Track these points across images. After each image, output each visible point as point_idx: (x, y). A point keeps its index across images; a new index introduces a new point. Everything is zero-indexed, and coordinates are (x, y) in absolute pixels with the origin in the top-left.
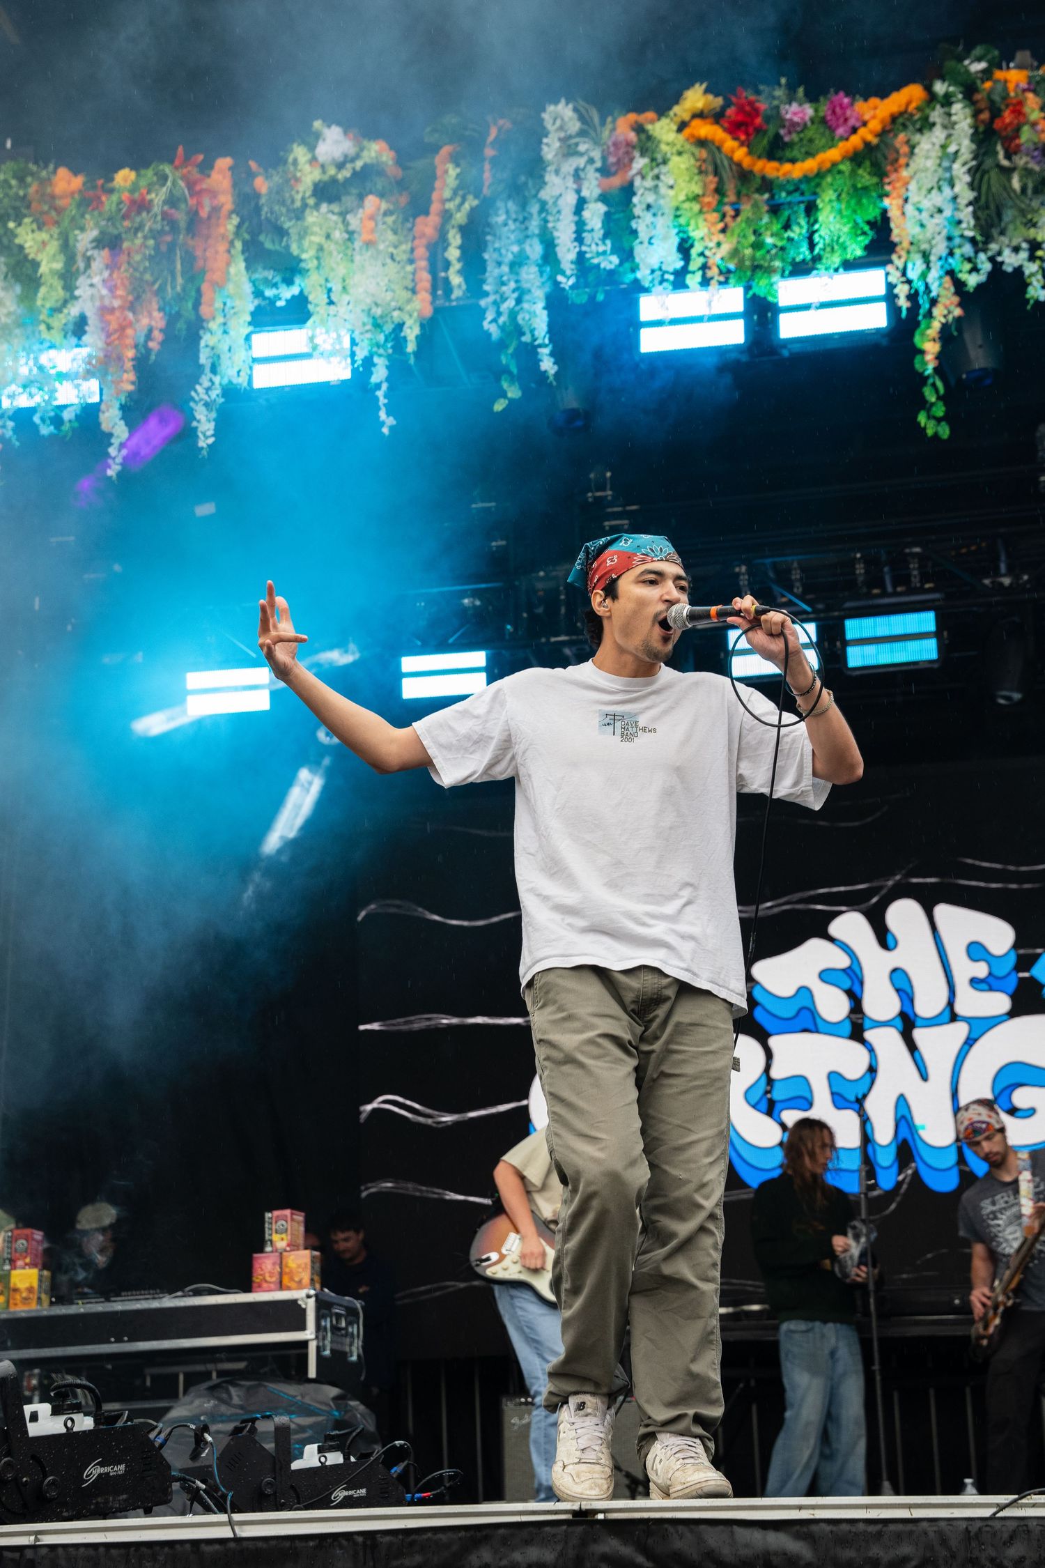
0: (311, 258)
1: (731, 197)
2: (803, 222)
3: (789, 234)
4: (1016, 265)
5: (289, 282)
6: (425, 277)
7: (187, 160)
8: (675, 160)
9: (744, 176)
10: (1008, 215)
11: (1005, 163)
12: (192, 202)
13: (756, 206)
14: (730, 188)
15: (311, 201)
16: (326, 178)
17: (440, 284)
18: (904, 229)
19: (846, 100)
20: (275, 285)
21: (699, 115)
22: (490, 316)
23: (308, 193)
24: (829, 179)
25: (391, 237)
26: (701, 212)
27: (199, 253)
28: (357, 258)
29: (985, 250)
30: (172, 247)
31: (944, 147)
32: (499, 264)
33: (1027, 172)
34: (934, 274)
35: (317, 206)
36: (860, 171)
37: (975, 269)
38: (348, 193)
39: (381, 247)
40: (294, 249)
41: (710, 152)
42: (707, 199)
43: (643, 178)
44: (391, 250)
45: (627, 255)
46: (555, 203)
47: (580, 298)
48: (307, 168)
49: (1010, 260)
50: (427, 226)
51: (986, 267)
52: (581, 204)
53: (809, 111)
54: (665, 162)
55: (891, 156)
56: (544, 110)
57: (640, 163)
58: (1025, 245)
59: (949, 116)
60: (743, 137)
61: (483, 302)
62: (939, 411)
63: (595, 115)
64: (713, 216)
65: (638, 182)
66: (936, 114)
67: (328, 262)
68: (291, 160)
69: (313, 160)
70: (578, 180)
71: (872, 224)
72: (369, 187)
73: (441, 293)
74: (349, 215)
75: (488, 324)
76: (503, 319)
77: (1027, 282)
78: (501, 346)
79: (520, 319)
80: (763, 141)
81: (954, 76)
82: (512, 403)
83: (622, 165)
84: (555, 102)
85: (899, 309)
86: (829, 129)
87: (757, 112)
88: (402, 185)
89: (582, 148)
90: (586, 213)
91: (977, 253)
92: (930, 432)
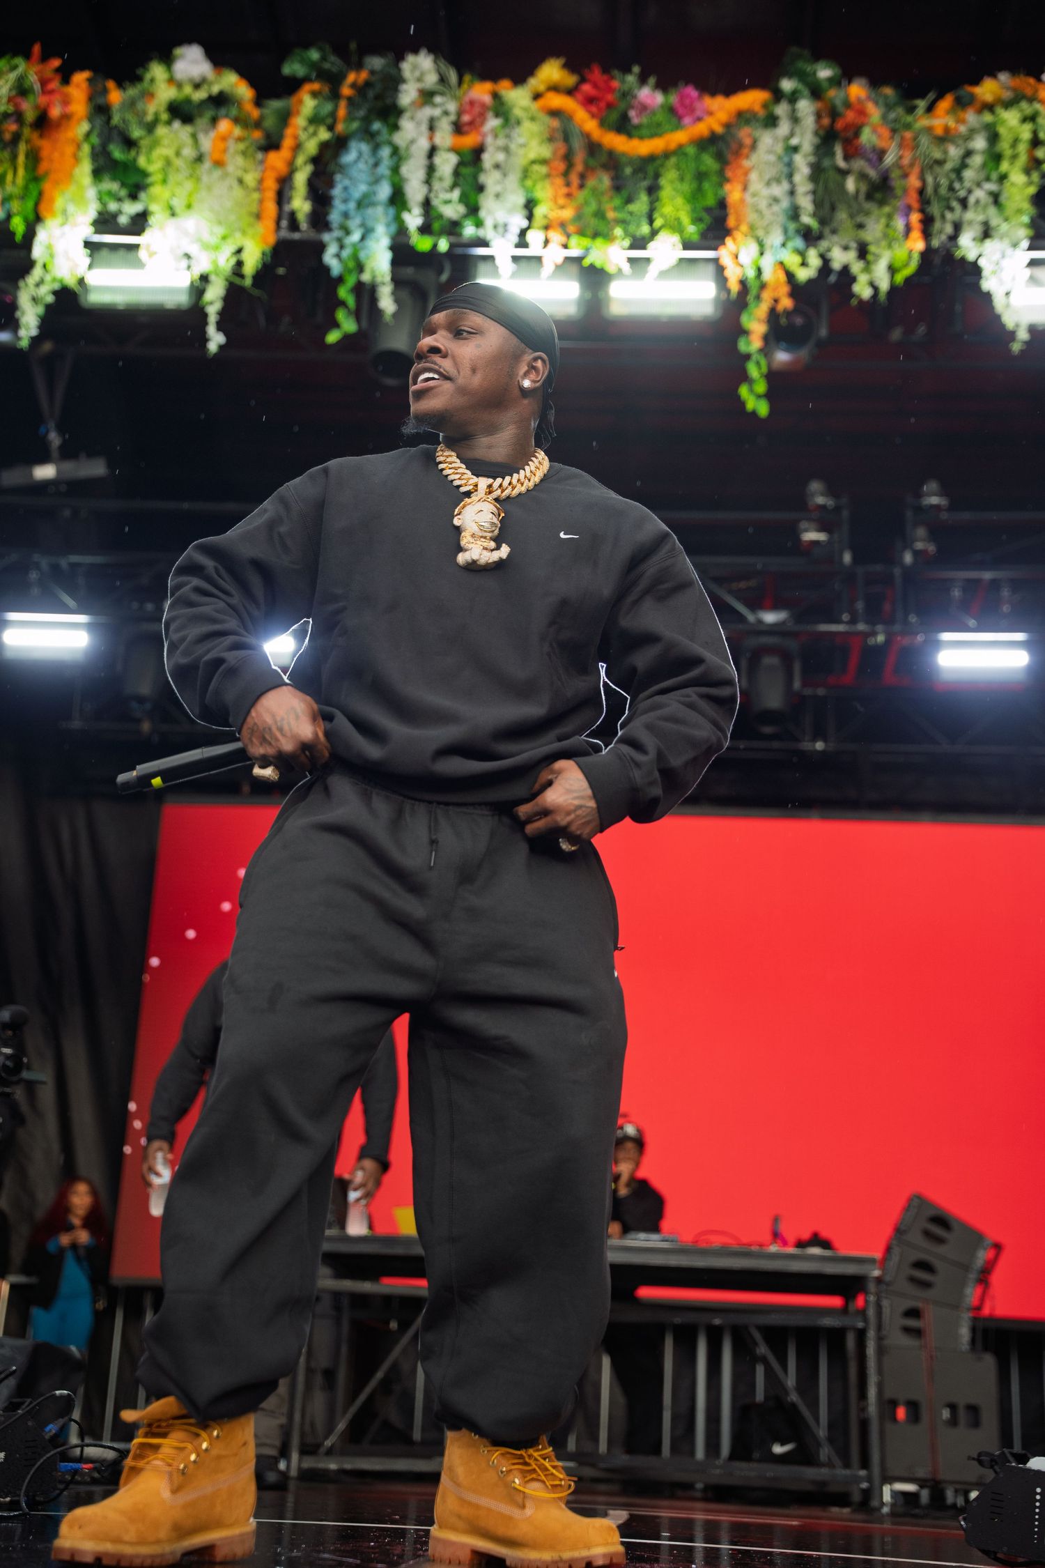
0: (158, 171)
1: (579, 167)
2: (644, 197)
3: (631, 207)
4: (845, 262)
5: (134, 197)
6: (271, 208)
7: (44, 58)
9: (593, 148)
10: (842, 216)
11: (841, 163)
12: (42, 100)
14: (579, 158)
15: (165, 116)
16: (181, 97)
17: (285, 216)
18: (741, 215)
19: (695, 94)
20: (120, 200)
21: (554, 88)
22: (332, 250)
23: (163, 108)
24: (673, 160)
25: (240, 161)
26: (548, 176)
27: (44, 153)
28: (205, 179)
29: (815, 246)
30: (16, 138)
31: (788, 138)
32: (345, 201)
33: (863, 176)
34: (768, 264)
35: (169, 123)
36: (705, 157)
37: (804, 264)
38: (201, 116)
39: (230, 168)
40: (142, 162)
41: (563, 123)
42: (556, 164)
43: (496, 136)
44: (239, 173)
45: (473, 211)
46: (407, 148)
47: (423, 244)
48: (164, 86)
49: (840, 258)
50: (277, 160)
51: (814, 261)
52: (432, 151)
53: (659, 98)
54: (518, 123)
55: (734, 146)
56: (403, 59)
57: (493, 123)
58: (854, 245)
59: (794, 111)
60: (594, 109)
61: (326, 237)
62: (761, 387)
63: (453, 76)
64: (559, 181)
65: (489, 140)
66: (781, 110)
67: (172, 178)
68: (148, 76)
69: (171, 80)
70: (432, 128)
71: (708, 210)
72: (223, 111)
73: (284, 223)
74: (201, 137)
75: (330, 258)
76: (346, 253)
77: (853, 279)
78: (340, 280)
79: (362, 255)
80: (614, 116)
81: (802, 76)
82: (347, 338)
83: (475, 124)
84: (416, 51)
85: (729, 291)
86: (676, 114)
87: (610, 90)
88: (258, 124)
89: (438, 99)
90: (437, 160)
91: (807, 248)
92: (750, 406)
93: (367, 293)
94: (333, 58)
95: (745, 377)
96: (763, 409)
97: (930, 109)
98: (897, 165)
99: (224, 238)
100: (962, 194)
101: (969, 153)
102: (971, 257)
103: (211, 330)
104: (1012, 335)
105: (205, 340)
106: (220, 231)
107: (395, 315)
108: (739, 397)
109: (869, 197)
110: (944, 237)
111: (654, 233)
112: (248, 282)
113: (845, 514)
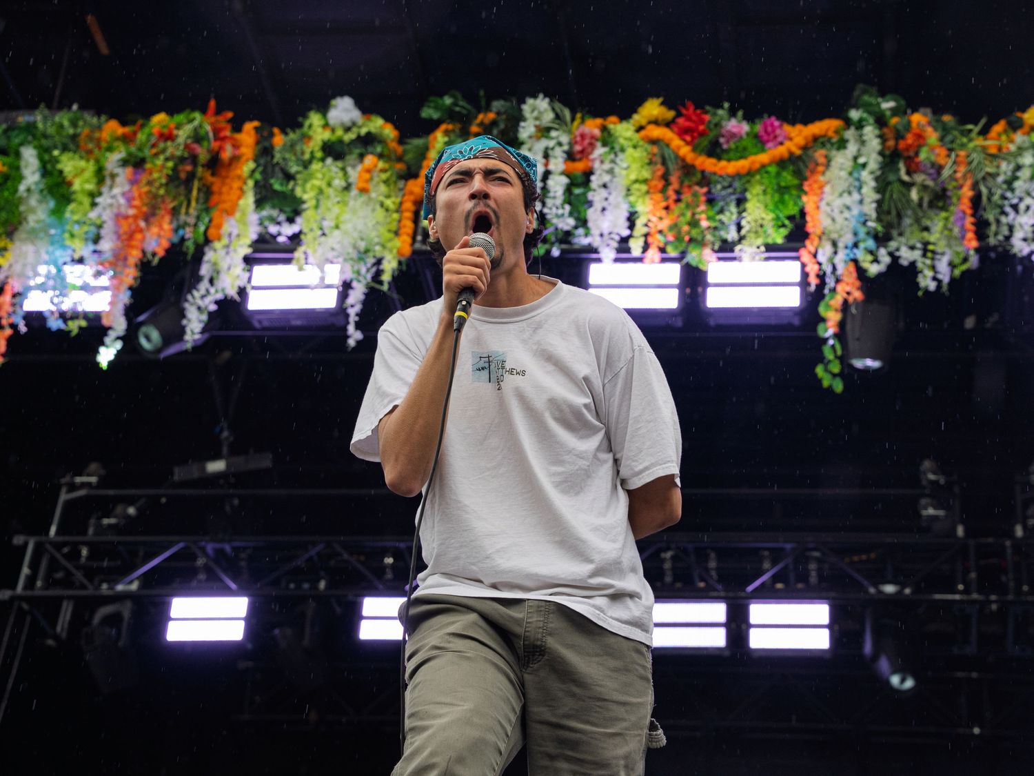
0: (311, 199)
1: (675, 185)
2: (733, 208)
3: (721, 218)
4: (912, 259)
5: (291, 220)
6: (408, 225)
7: (218, 112)
8: (630, 151)
9: (688, 169)
10: (907, 221)
11: (906, 178)
12: (215, 145)
13: (695, 195)
14: (675, 177)
15: (319, 154)
16: (334, 138)
17: (420, 231)
18: (818, 221)
19: (777, 123)
20: (279, 223)
21: (656, 122)
23: (317, 148)
24: (758, 177)
25: (383, 188)
26: (648, 192)
27: (215, 188)
28: (352, 203)
29: (885, 247)
30: (191, 177)
31: (855, 158)
33: (924, 188)
34: (841, 261)
35: (323, 160)
36: (785, 174)
37: (876, 261)
38: (351, 153)
39: (373, 195)
40: (298, 192)
41: (661, 149)
42: (654, 183)
43: (602, 162)
44: (381, 198)
45: (583, 222)
48: (320, 130)
49: (906, 256)
50: (415, 186)
51: (886, 260)
52: (547, 175)
53: (746, 127)
54: (623, 150)
55: (811, 166)
56: (524, 102)
57: (600, 151)
58: (919, 245)
59: (861, 136)
60: (688, 138)
62: (835, 368)
63: (567, 114)
64: (659, 196)
65: (597, 165)
66: (850, 134)
67: (325, 204)
68: (307, 123)
69: (326, 126)
70: (546, 156)
71: (791, 218)
72: (370, 149)
73: (419, 238)
74: (349, 169)
77: (918, 274)
80: (705, 142)
81: (867, 108)
83: (585, 153)
84: (535, 96)
85: (809, 285)
86: (761, 141)
87: (702, 122)
88: (400, 159)
89: (553, 134)
90: (550, 183)
91: (878, 247)
92: (826, 383)
94: (461, 103)
95: (821, 359)
96: (839, 386)
97: (984, 132)
98: (952, 178)
99: (366, 252)
100: (1015, 201)
101: (1019, 168)
102: (1023, 254)
103: (351, 329)
105: (346, 337)
108: (815, 375)
109: (931, 205)
110: (1001, 238)
111: (741, 239)
112: (385, 288)
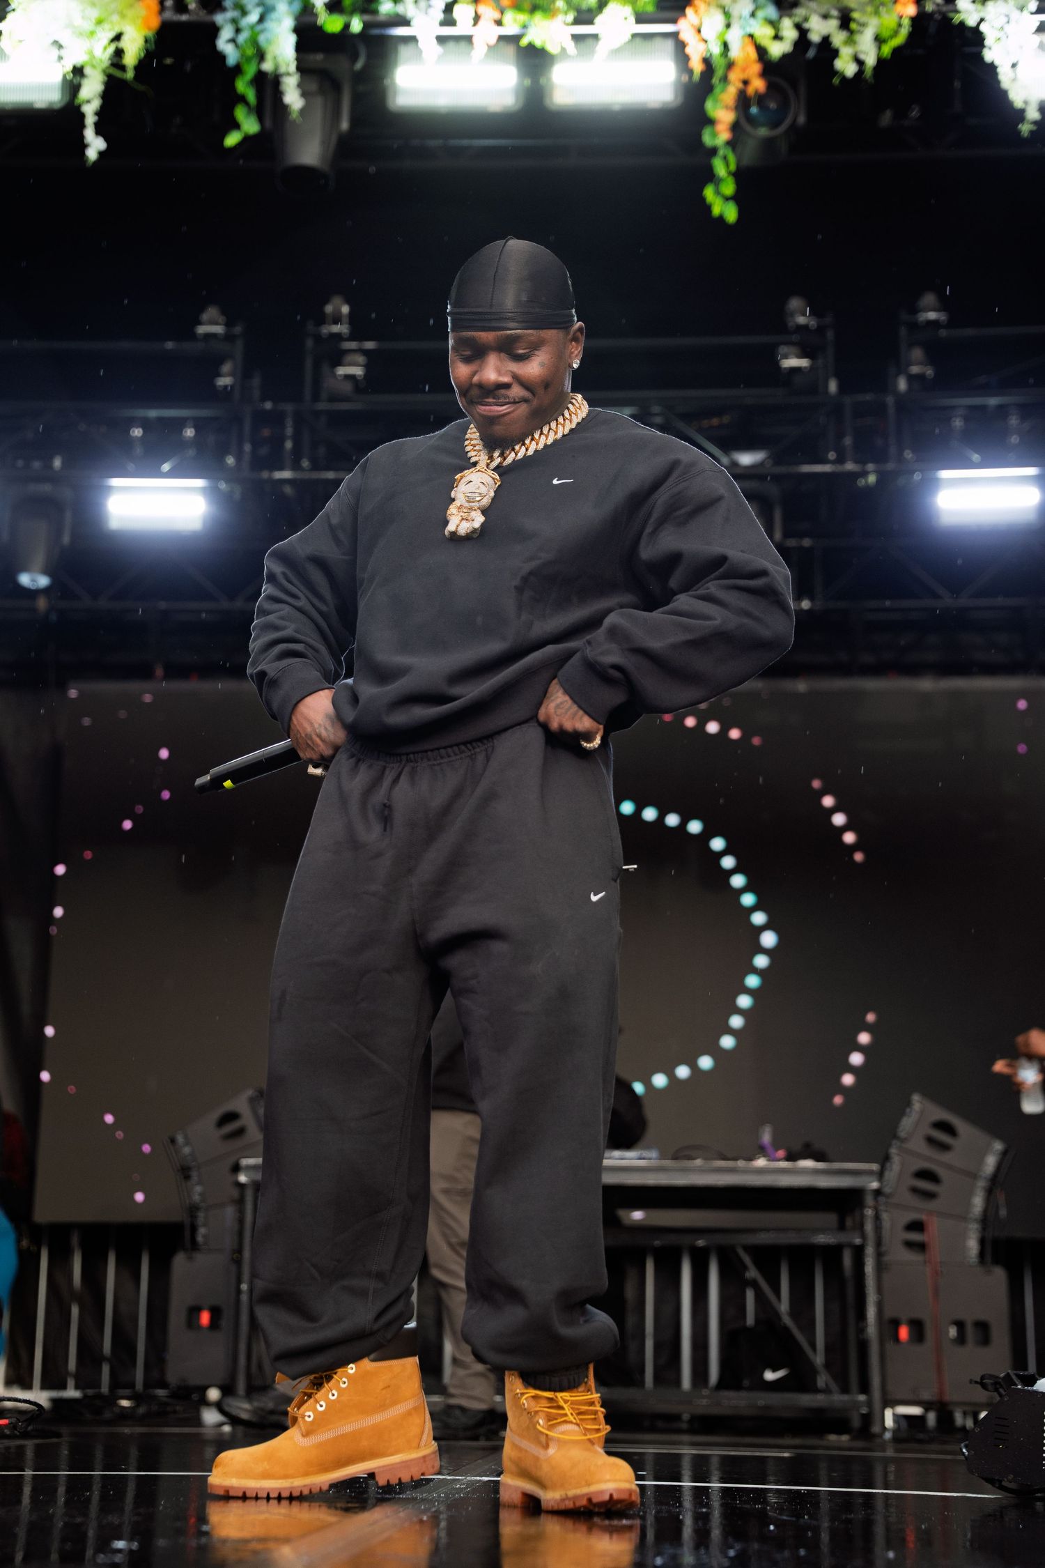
22: (226, 33)
29: (790, 16)
34: (735, 38)
37: (777, 37)
47: (332, 24)
49: (818, 28)
51: (790, 34)
58: (835, 13)
61: (219, 18)
62: (729, 188)
75: (223, 44)
76: (242, 38)
77: (835, 53)
78: (238, 70)
79: (262, 39)
82: (247, 139)
85: (691, 72)
91: (781, 17)
92: (716, 211)
93: (268, 85)
95: (709, 176)
96: (731, 213)
99: (99, 22)
102: (971, 22)
103: (89, 134)
104: (1020, 115)
105: (84, 146)
106: (94, 14)
107: (303, 111)
108: (703, 199)
111: (602, 5)
112: (130, 75)
113: (830, 335)
